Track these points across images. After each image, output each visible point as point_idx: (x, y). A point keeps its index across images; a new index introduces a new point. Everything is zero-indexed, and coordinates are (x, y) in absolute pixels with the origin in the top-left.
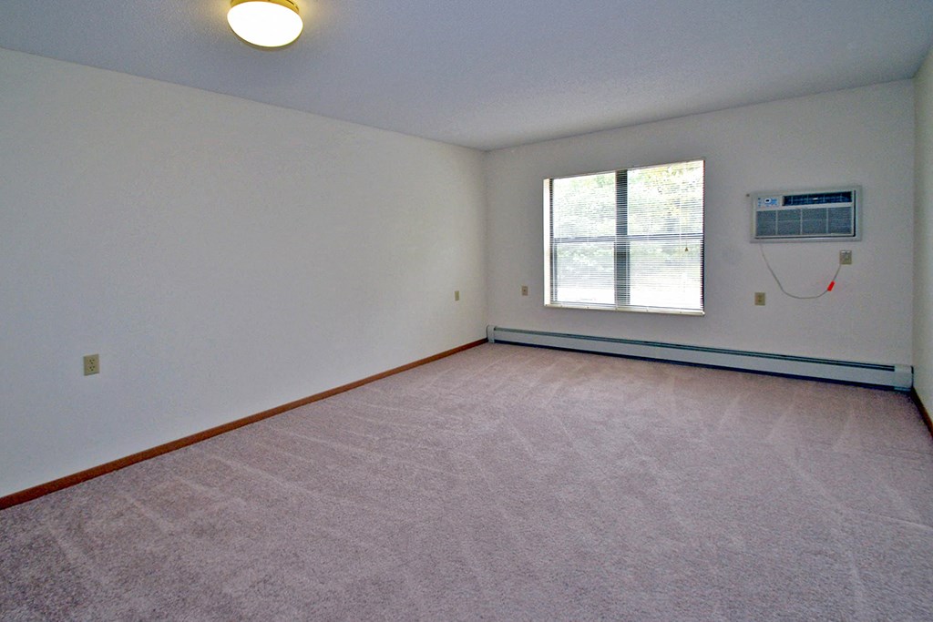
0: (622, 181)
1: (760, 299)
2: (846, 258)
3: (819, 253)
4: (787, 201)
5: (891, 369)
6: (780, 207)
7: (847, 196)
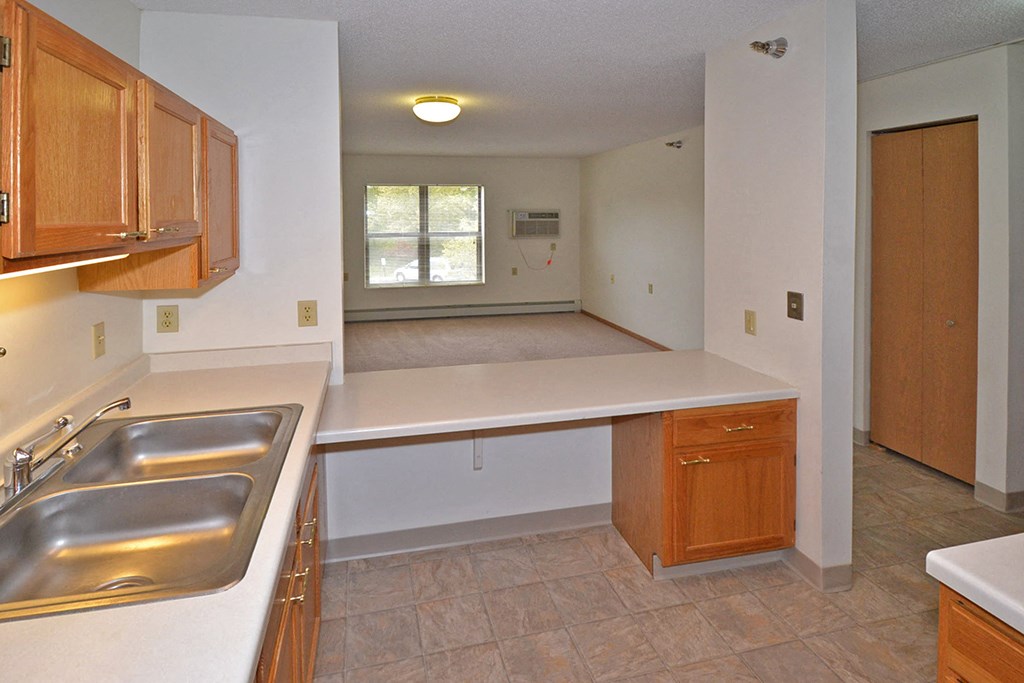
0: (424, 194)
1: (515, 272)
2: (553, 247)
3: (538, 246)
4: (530, 216)
5: (573, 302)
6: (527, 219)
7: (556, 215)
